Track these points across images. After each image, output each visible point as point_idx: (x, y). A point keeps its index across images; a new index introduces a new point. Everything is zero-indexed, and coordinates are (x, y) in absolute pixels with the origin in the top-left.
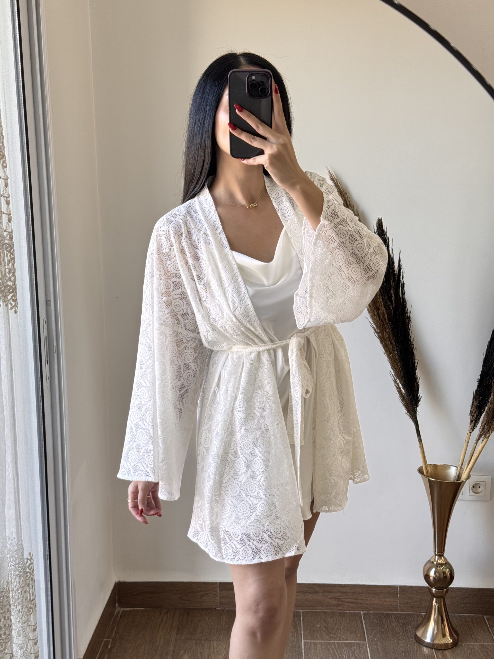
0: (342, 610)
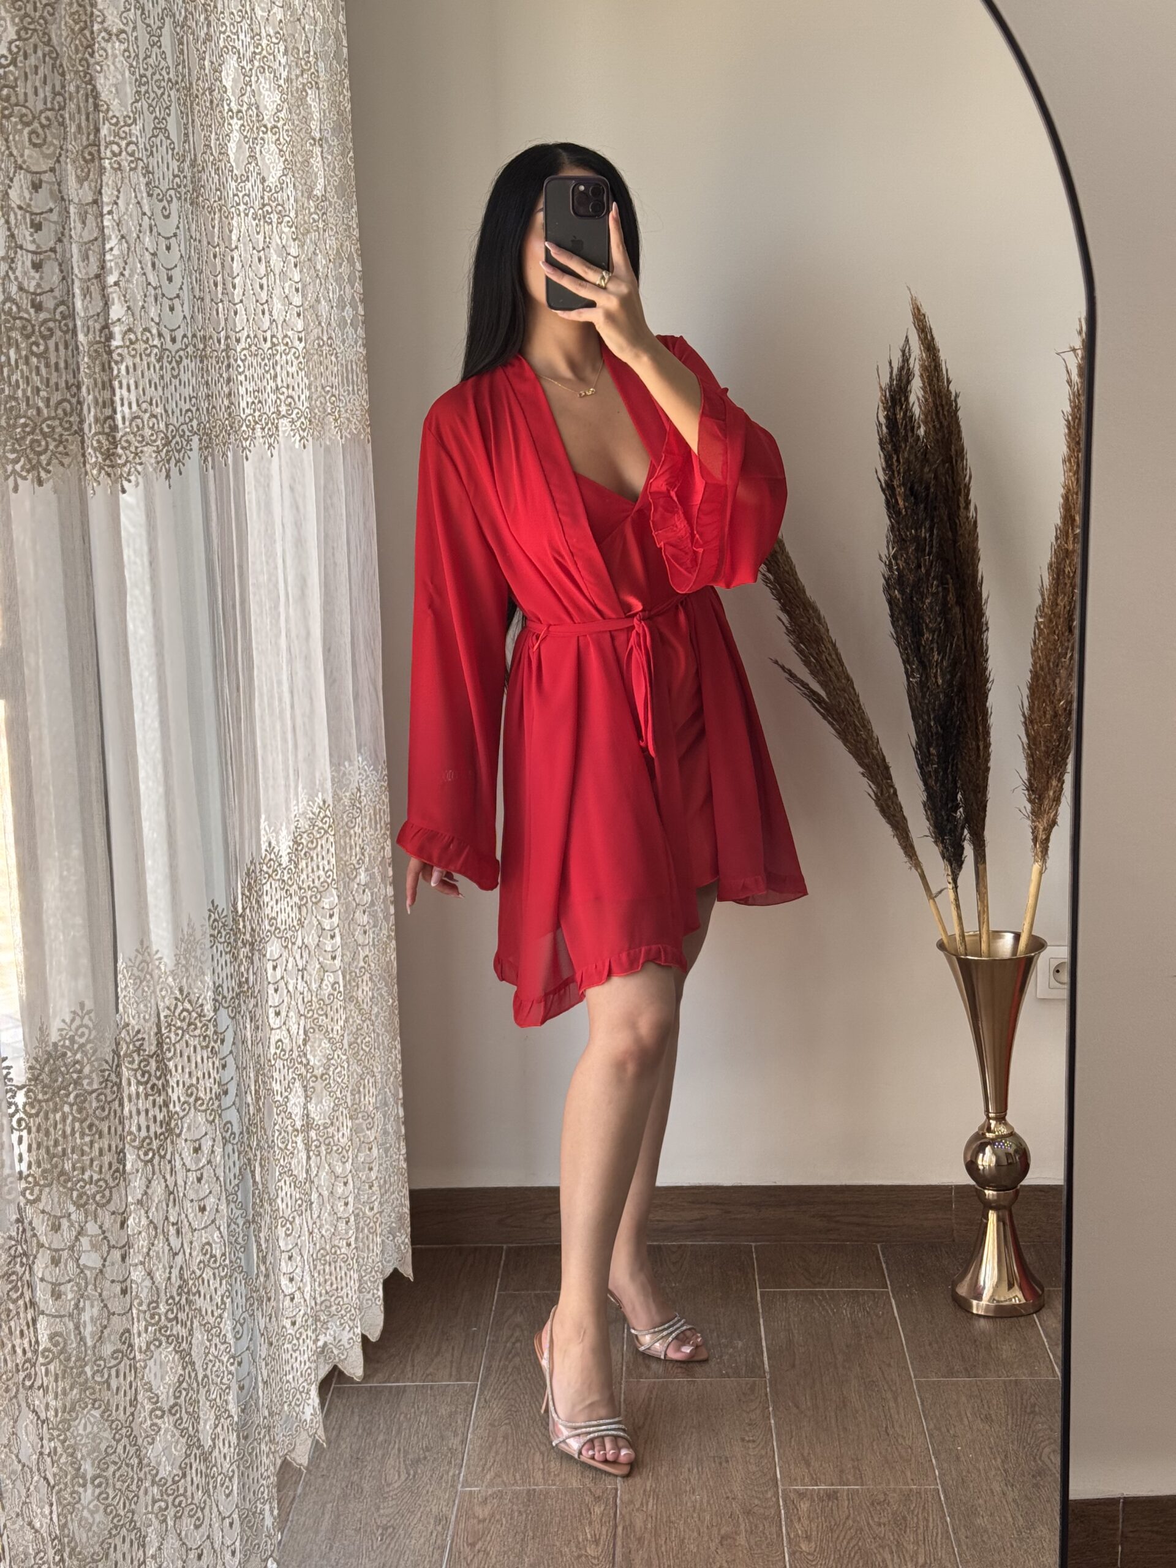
0: (835, 1240)
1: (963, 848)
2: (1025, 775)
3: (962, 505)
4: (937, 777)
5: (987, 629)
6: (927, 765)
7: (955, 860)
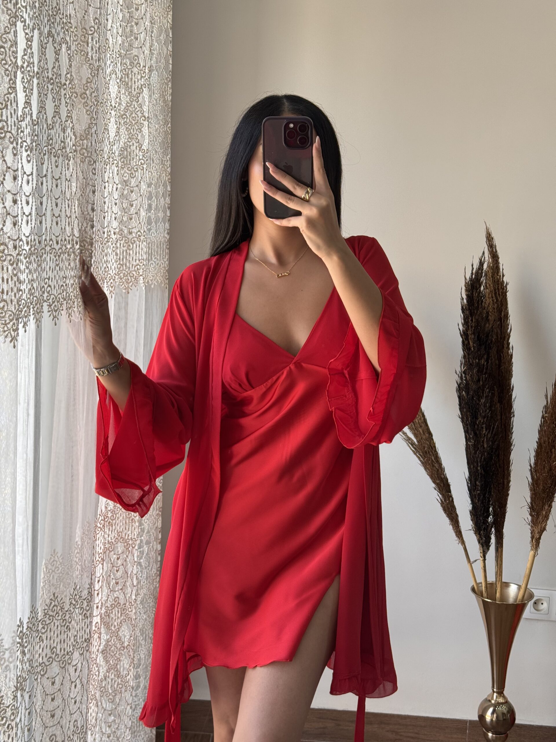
1: (490, 538)
2: (529, 500)
3: (506, 346)
4: (479, 498)
5: (514, 416)
6: (474, 491)
7: (485, 545)
